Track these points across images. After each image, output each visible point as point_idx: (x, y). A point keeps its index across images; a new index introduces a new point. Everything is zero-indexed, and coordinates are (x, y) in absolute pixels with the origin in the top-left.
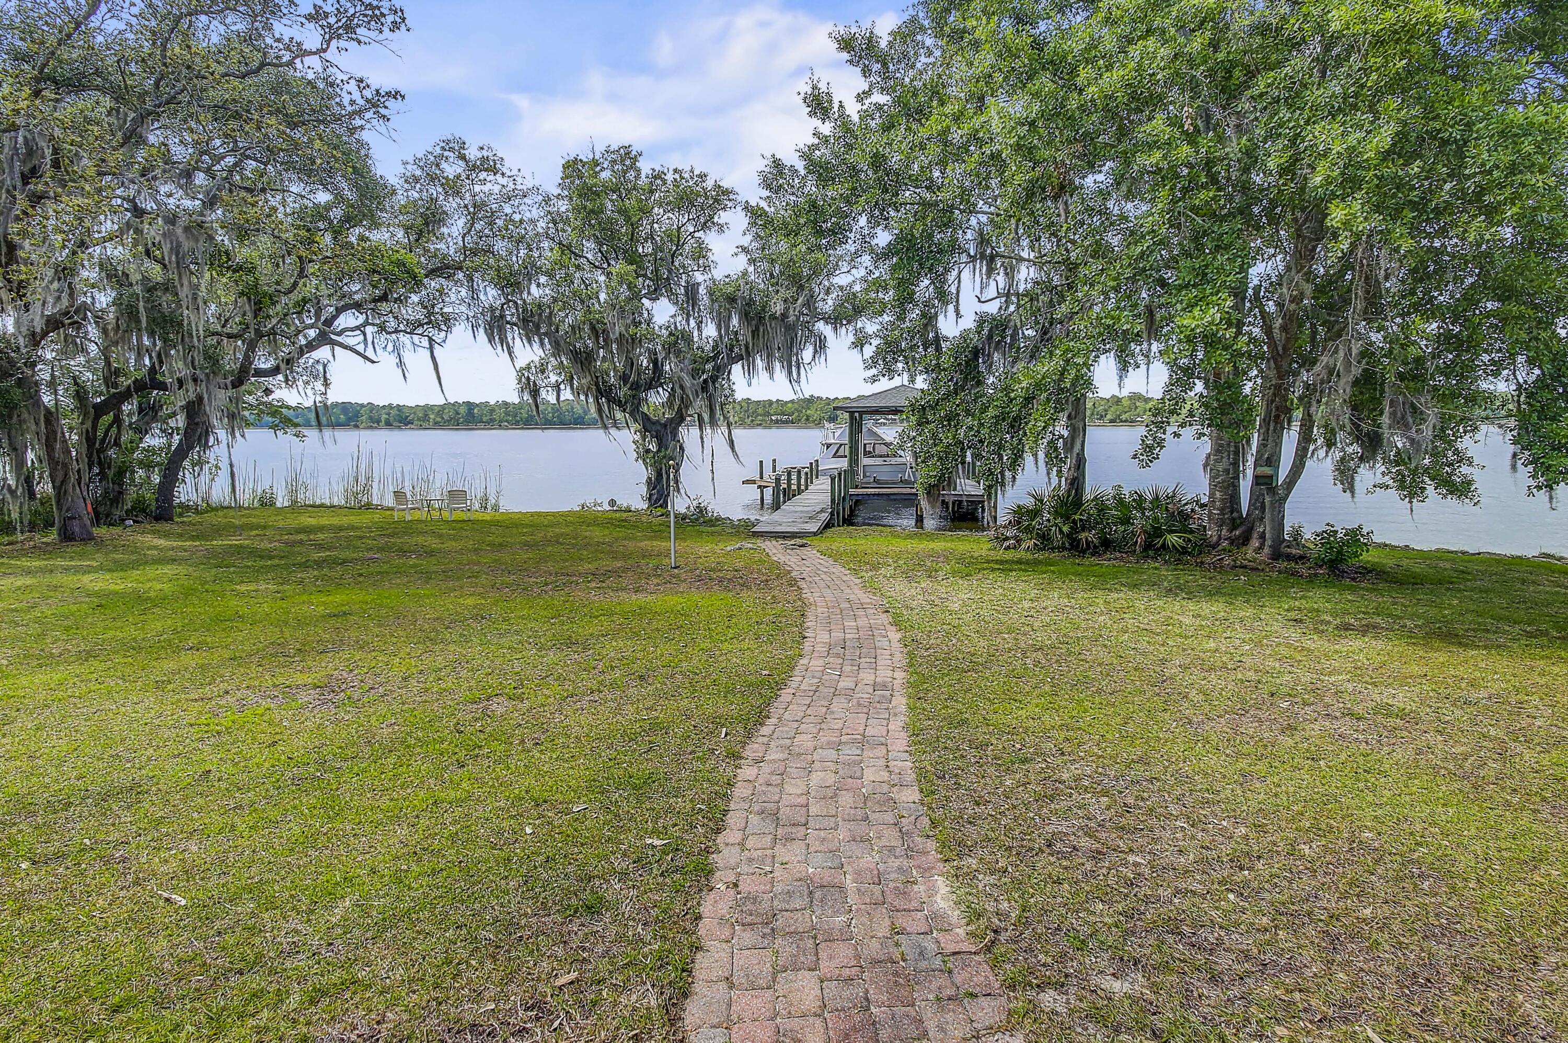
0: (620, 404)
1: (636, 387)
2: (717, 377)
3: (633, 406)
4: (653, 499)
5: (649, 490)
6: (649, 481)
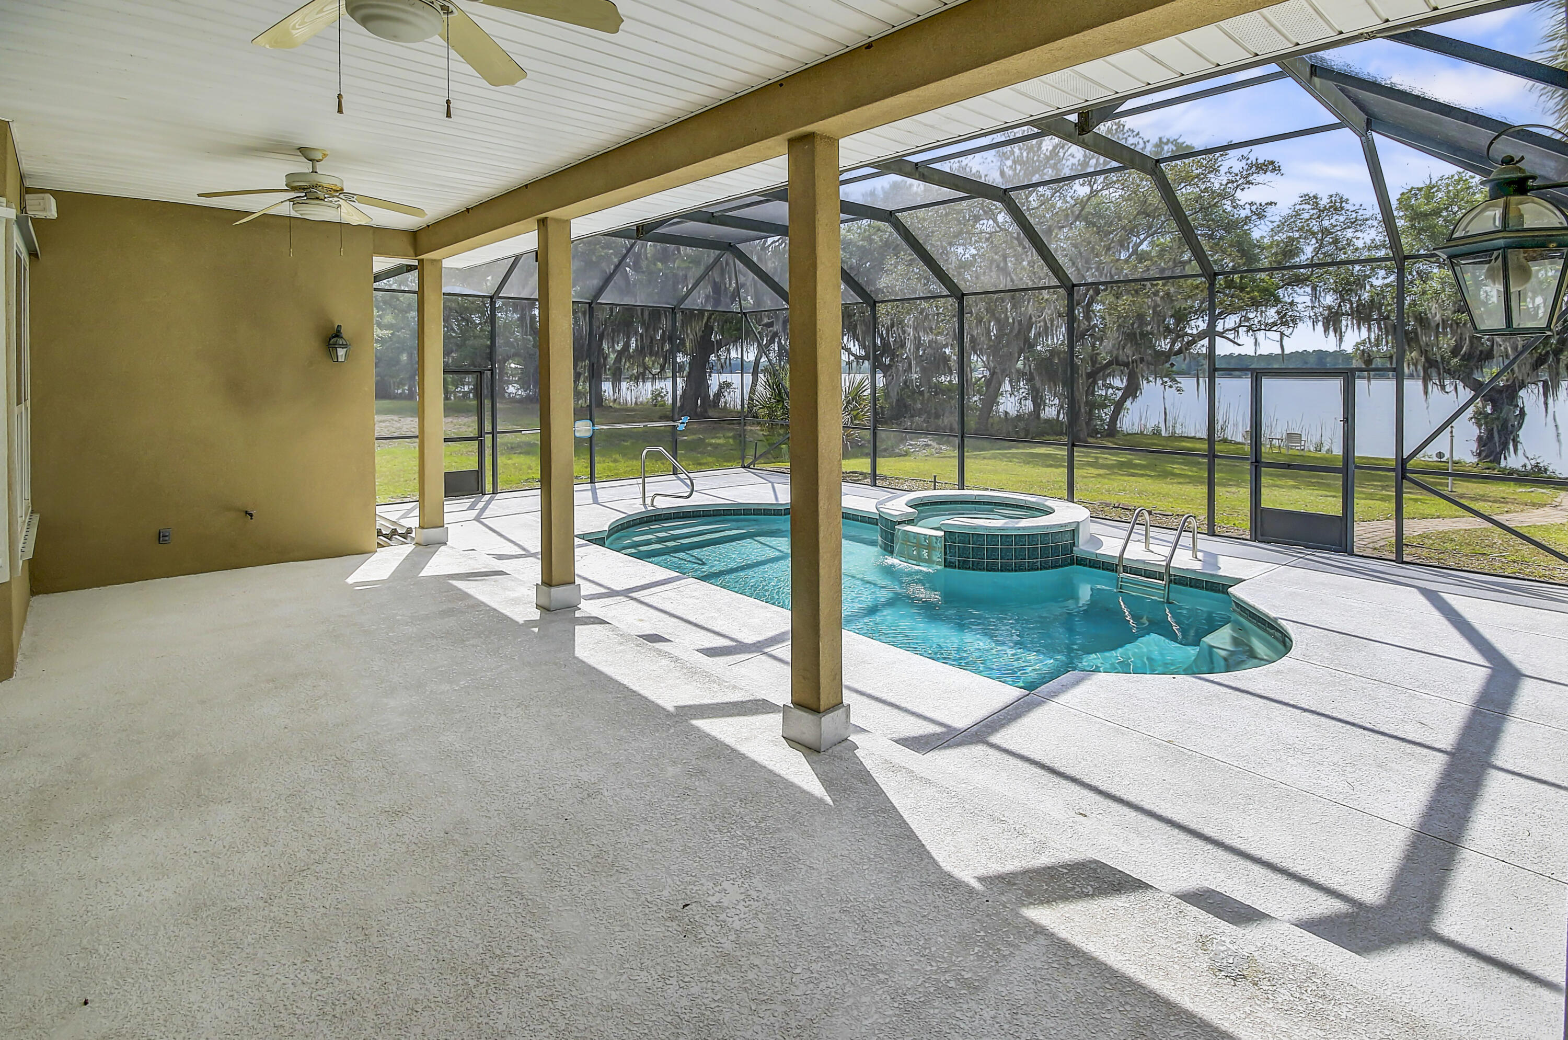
0: (1450, 372)
1: (1467, 359)
3: (1466, 375)
4: (1484, 454)
5: (1479, 446)
6: (1480, 439)
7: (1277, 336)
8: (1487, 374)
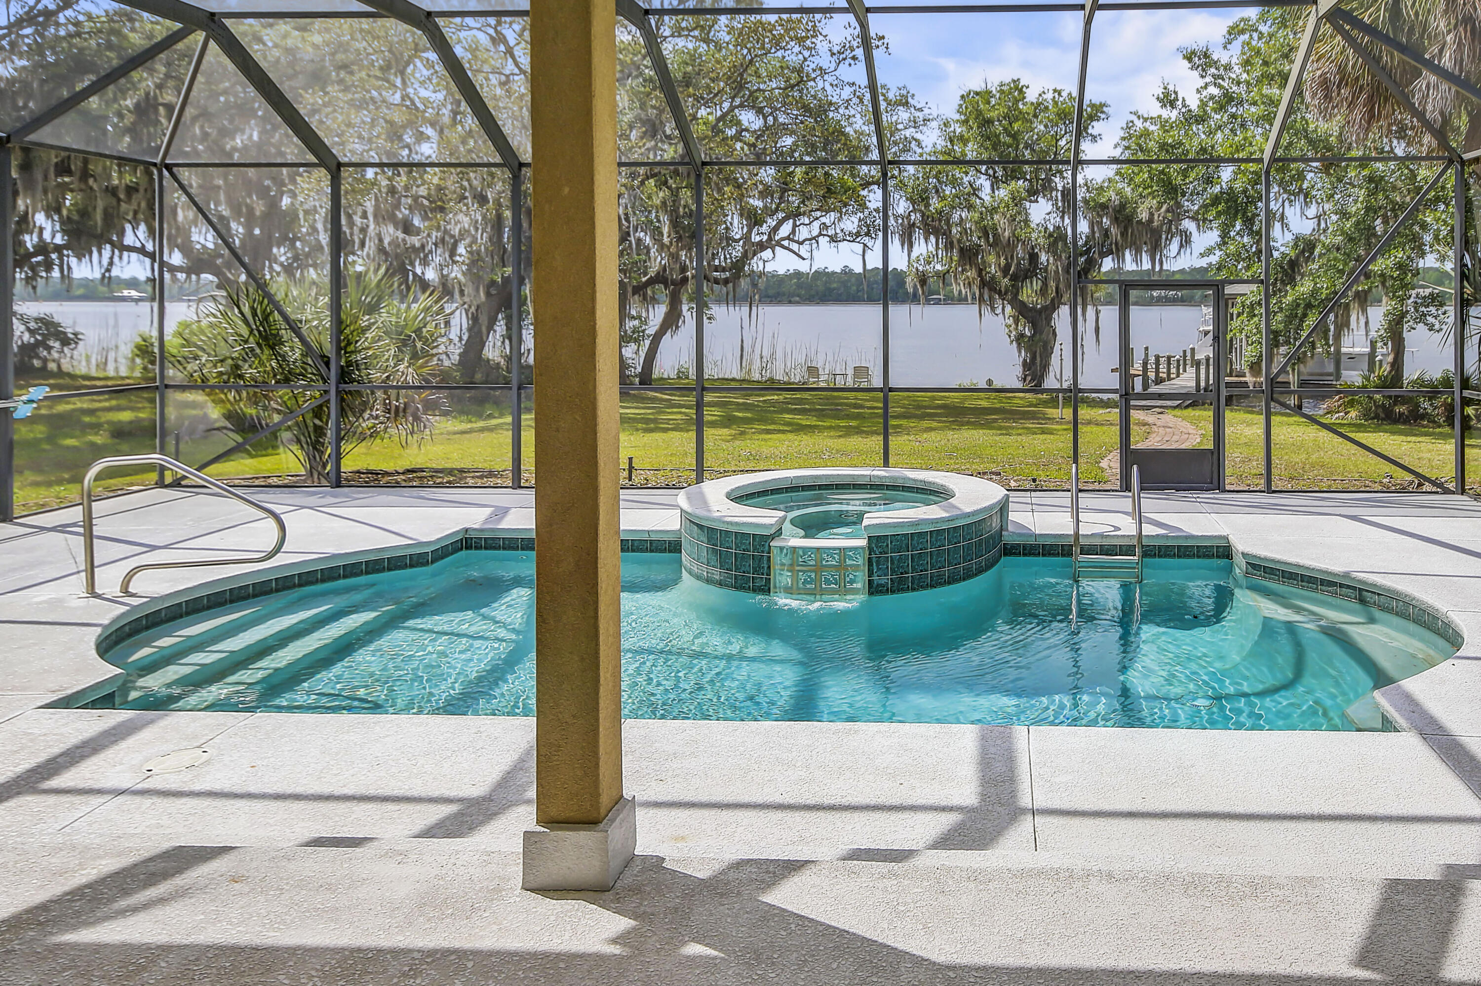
0: (1000, 293)
1: (1014, 278)
2: (1089, 270)
3: (1012, 296)
4: (1029, 378)
5: (1024, 371)
6: (1025, 362)
7: (859, 248)
8: (1029, 293)
